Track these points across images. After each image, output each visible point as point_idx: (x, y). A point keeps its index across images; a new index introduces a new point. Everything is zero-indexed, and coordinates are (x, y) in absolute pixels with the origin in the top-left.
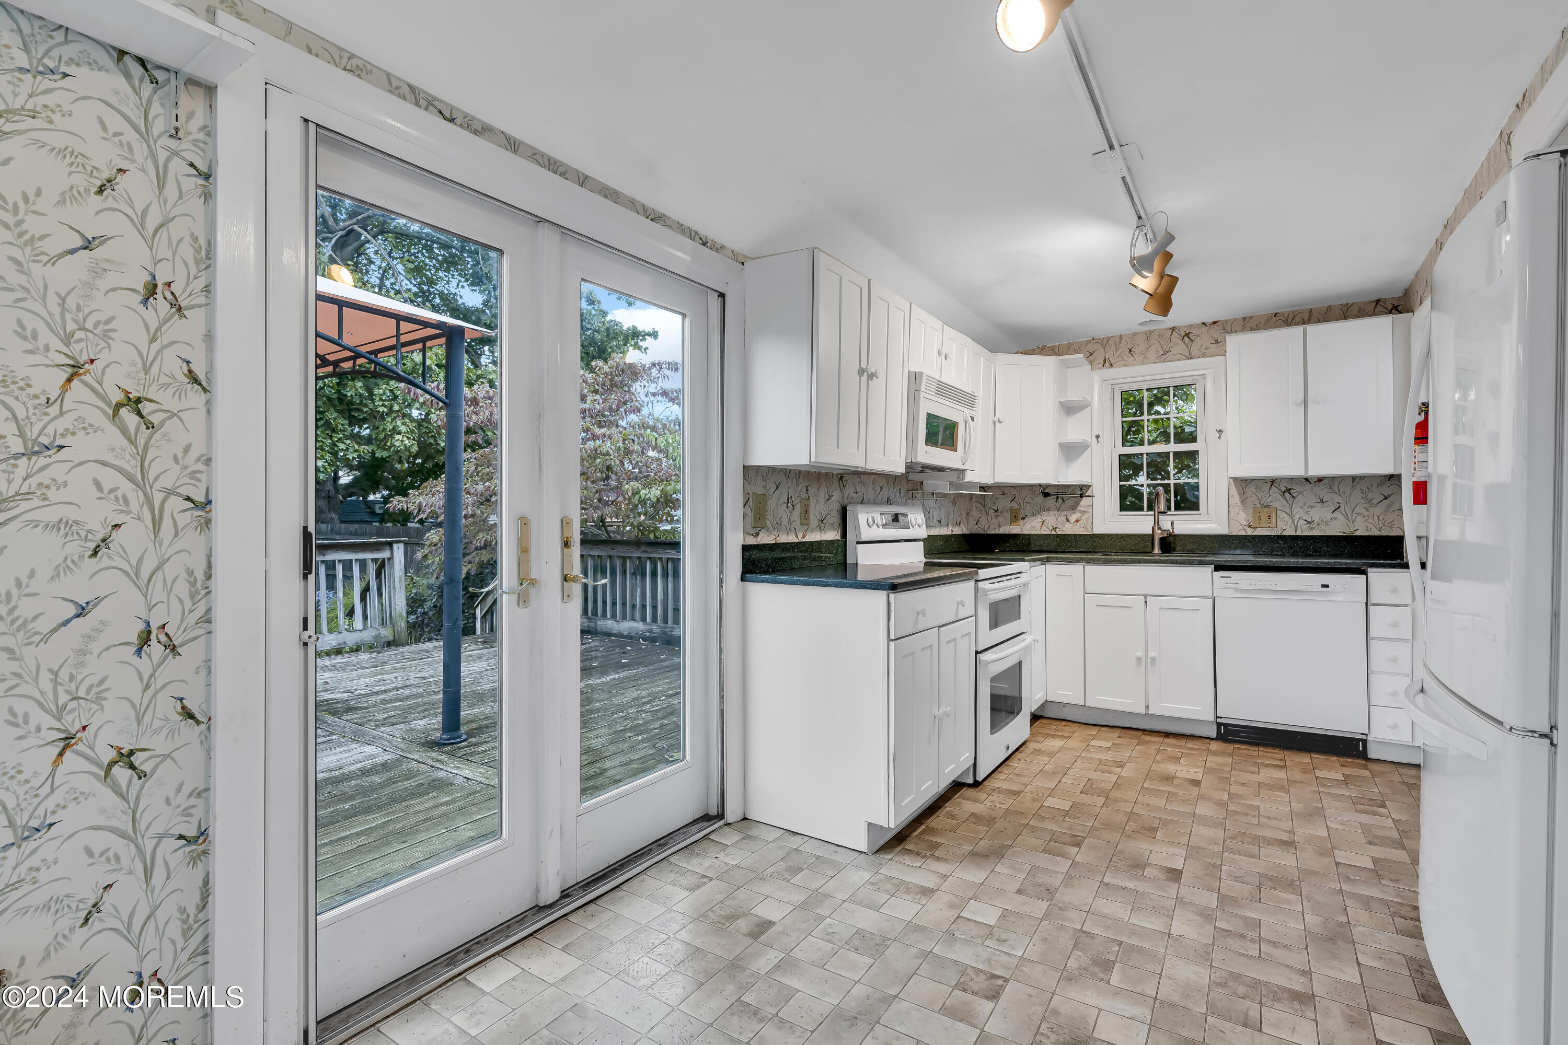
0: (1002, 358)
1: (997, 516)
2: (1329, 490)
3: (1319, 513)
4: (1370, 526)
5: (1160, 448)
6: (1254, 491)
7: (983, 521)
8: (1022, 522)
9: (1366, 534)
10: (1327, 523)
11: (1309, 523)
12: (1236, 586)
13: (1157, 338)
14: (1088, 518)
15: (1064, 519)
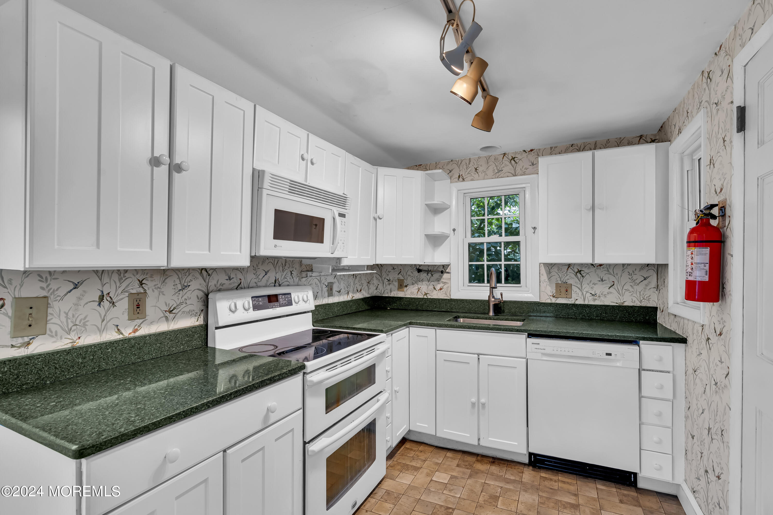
0: (383, 171)
1: (389, 284)
2: (607, 272)
3: (600, 289)
4: (634, 299)
5: (495, 238)
6: (557, 271)
7: (380, 287)
8: (405, 289)
9: (631, 304)
10: (605, 296)
11: (593, 295)
12: (543, 351)
13: (494, 161)
14: (448, 287)
15: (432, 287)
